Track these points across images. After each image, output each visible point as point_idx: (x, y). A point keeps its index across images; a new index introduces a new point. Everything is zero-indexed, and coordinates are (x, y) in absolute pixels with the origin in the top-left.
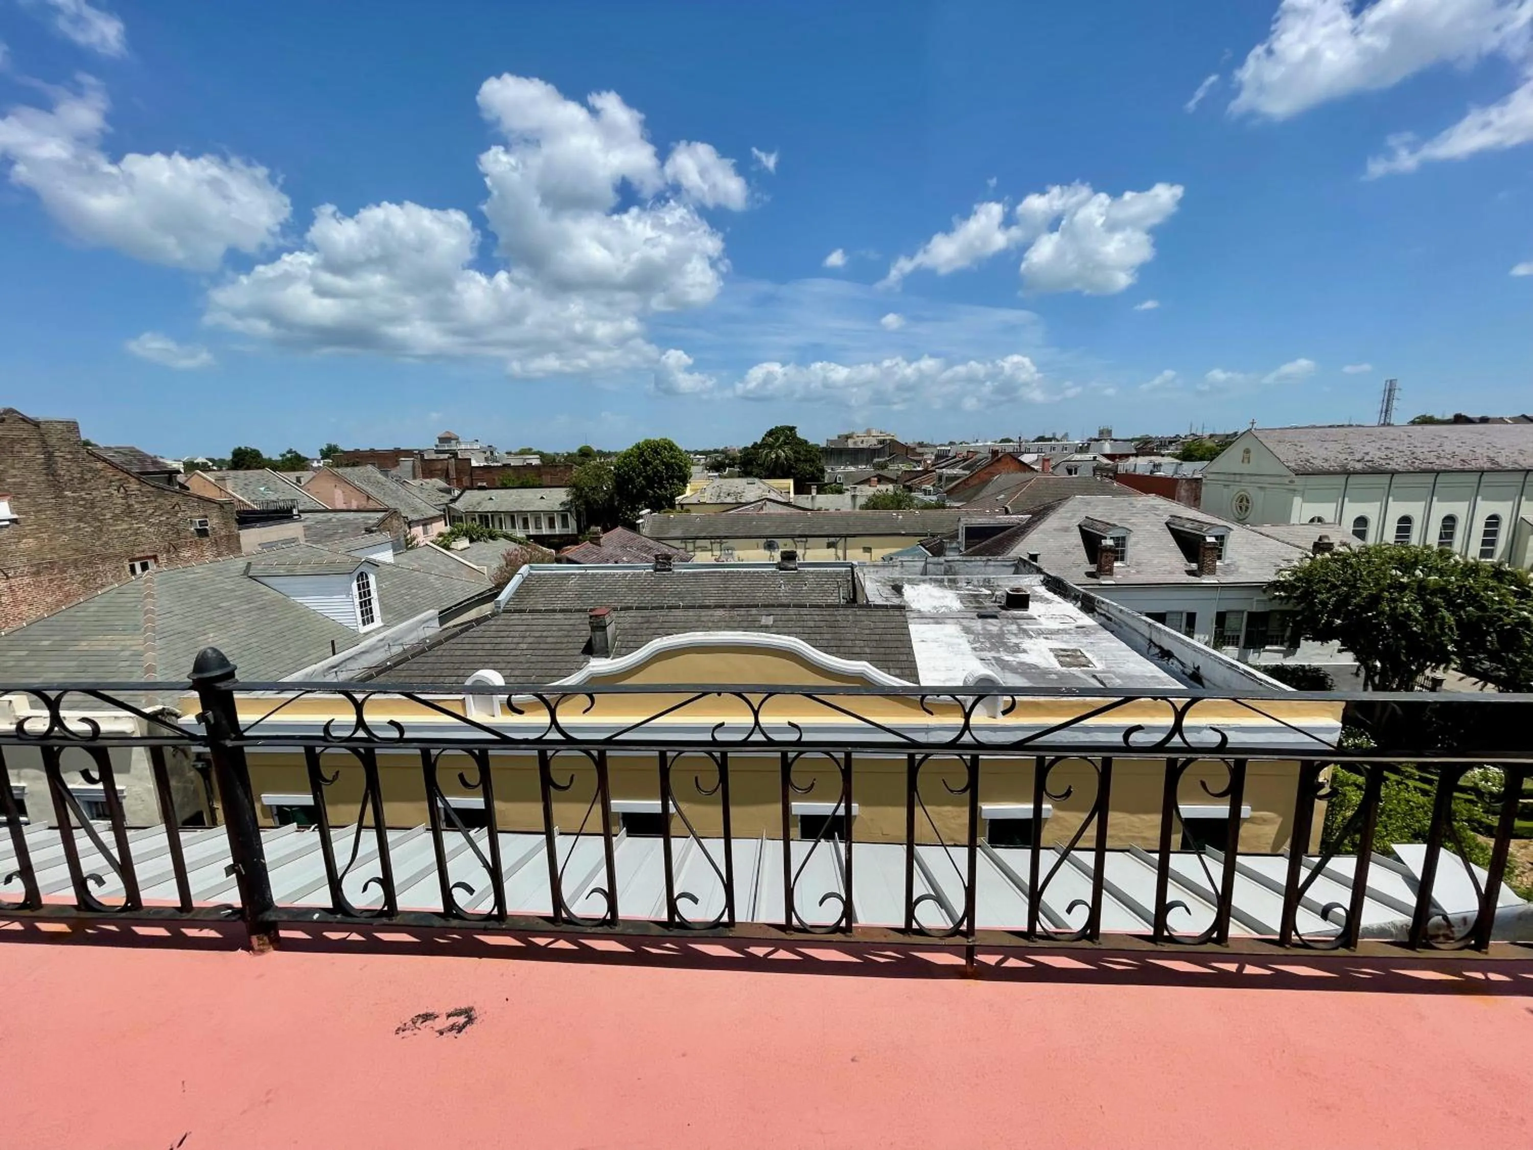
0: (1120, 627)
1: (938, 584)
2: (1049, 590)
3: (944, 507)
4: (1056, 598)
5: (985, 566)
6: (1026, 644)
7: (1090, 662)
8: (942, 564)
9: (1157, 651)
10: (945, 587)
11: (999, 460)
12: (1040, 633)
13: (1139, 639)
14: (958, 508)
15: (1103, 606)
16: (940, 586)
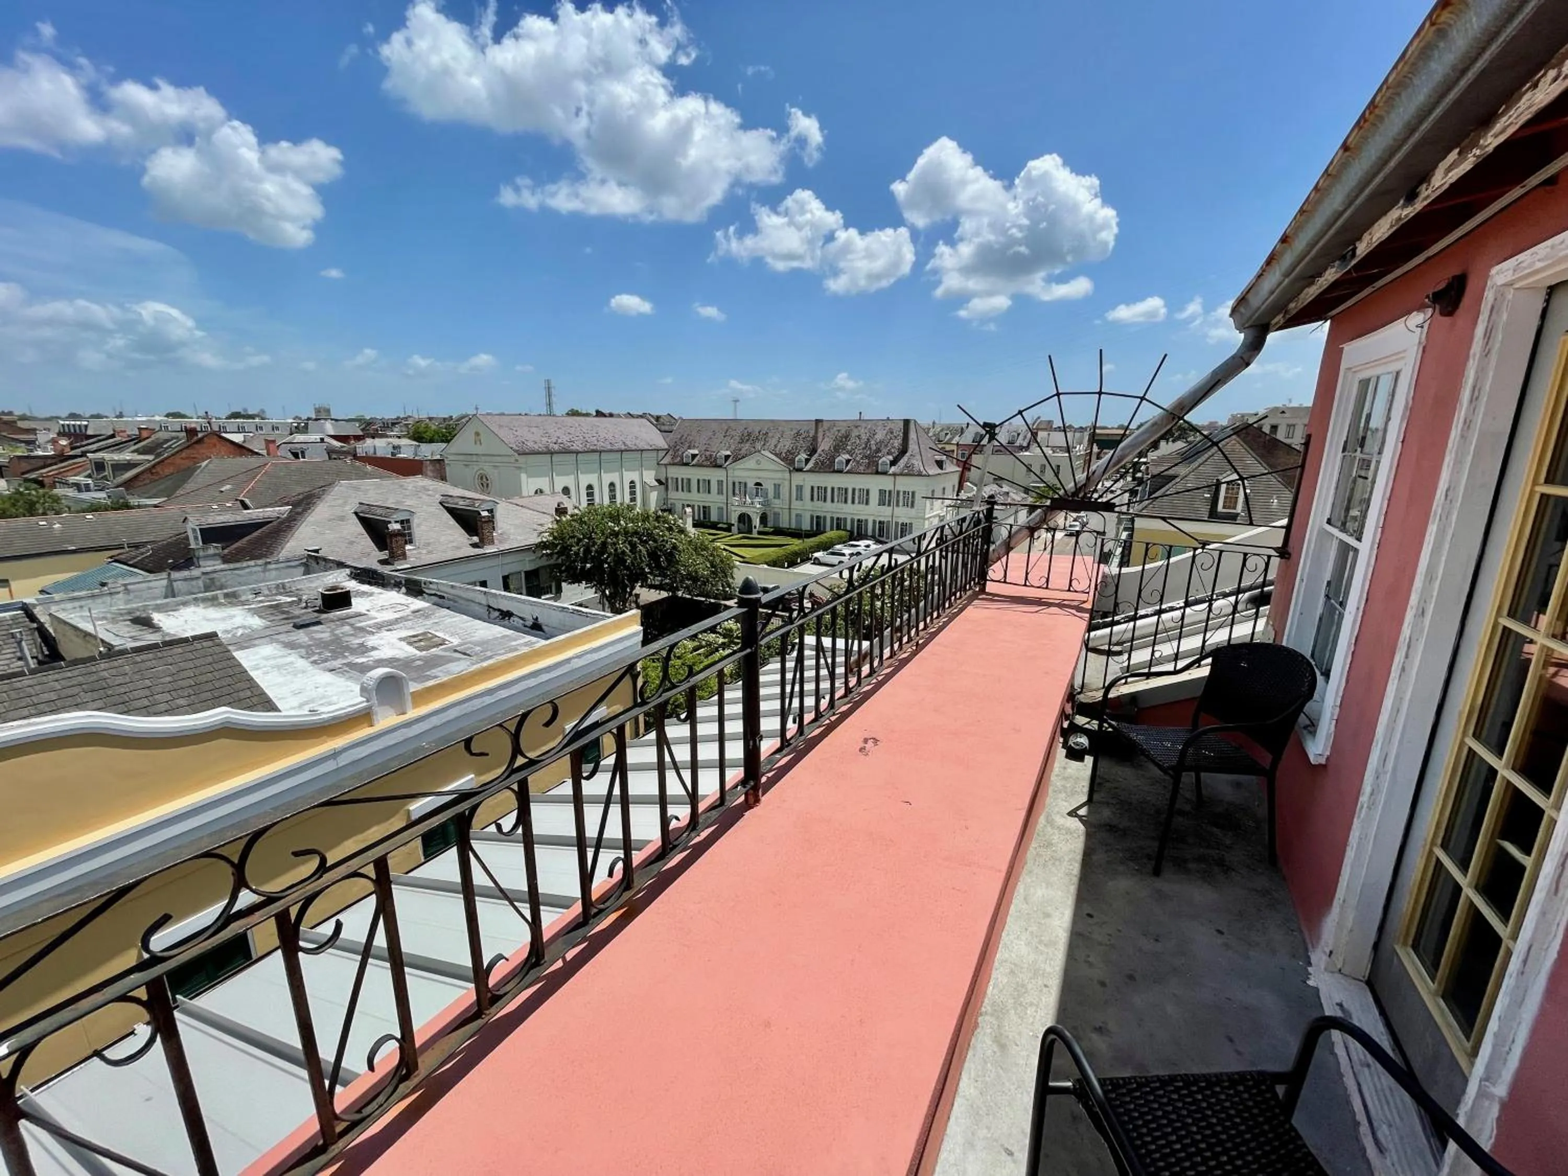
0: (455, 602)
1: (210, 603)
2: (362, 582)
3: (128, 506)
4: (374, 589)
5: (264, 571)
6: (371, 641)
7: (444, 640)
8: (198, 578)
9: (497, 614)
10: (220, 604)
11: (200, 441)
12: (380, 627)
13: (477, 608)
14: (156, 506)
15: (431, 586)
16: (213, 605)
